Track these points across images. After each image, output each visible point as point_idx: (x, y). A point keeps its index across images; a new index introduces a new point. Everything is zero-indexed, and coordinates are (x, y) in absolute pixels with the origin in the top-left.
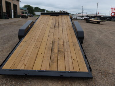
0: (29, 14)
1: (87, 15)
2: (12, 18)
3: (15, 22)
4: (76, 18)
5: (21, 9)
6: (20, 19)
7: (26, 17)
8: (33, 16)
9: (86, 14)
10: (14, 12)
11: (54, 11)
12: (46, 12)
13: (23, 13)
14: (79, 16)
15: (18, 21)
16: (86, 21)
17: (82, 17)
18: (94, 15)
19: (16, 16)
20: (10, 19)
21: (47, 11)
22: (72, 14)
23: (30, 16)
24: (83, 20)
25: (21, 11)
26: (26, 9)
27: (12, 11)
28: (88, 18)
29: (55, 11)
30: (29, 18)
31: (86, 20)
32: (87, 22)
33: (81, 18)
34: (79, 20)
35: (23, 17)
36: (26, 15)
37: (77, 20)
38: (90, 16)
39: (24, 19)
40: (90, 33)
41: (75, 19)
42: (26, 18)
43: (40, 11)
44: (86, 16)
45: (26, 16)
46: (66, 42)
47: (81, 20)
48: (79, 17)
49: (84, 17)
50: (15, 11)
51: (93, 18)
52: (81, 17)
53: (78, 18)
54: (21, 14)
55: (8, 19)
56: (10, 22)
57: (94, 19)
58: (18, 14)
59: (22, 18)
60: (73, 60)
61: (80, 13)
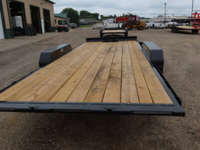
0: (71, 24)
1: (175, 18)
2: (41, 33)
3: (46, 40)
4: (153, 25)
5: (56, 16)
6: (56, 34)
7: (66, 30)
8: (78, 26)
9: (171, 17)
10: (45, 22)
11: (113, 16)
12: (100, 18)
13: (60, 22)
14: (159, 20)
15: (51, 38)
16: (171, 30)
17: (165, 22)
18: (187, 18)
19: (49, 29)
20: (38, 35)
21: (102, 16)
22: (147, 18)
23: (73, 28)
24: (166, 28)
25: (58, 19)
26: (65, 16)
27: (42, 21)
28: (176, 23)
29: (115, 15)
30: (71, 30)
31: (171, 28)
32: (173, 32)
33: (163, 26)
34: (159, 28)
35: (60, 30)
36: (66, 26)
37: (156, 28)
38: (180, 20)
39: (63, 33)
40: (176, 54)
41: (151, 27)
42: (66, 32)
43: (89, 17)
44: (172, 21)
45: (65, 28)
46: (128, 67)
47: (163, 28)
48: (159, 24)
49: (168, 22)
50: (47, 21)
51: (186, 22)
52: (162, 23)
53: (157, 25)
54: (57, 25)
55: (35, 35)
56: (38, 40)
57: (187, 25)
58: (52, 26)
59: (58, 31)
60: (138, 88)
61: (161, 16)
